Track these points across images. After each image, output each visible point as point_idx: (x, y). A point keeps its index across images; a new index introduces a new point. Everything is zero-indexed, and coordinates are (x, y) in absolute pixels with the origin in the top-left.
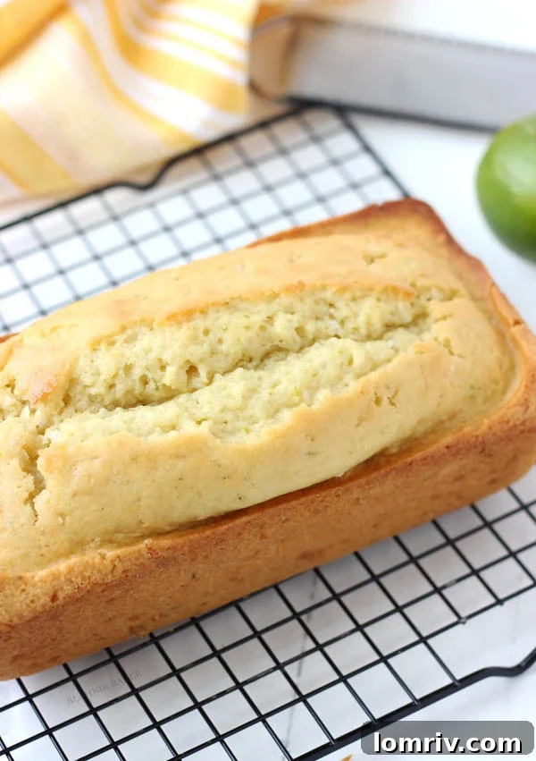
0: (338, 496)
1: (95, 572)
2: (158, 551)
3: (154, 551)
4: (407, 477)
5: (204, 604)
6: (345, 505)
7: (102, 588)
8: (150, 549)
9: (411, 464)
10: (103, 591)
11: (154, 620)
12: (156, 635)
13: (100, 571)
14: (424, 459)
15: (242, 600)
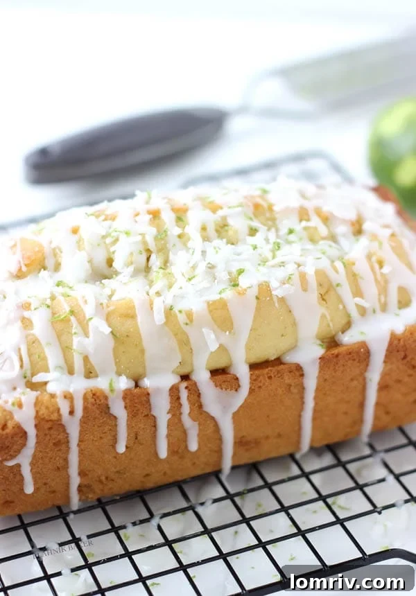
0: (270, 378)
1: (43, 408)
2: (101, 398)
3: (98, 397)
4: (335, 371)
5: (147, 475)
6: (276, 389)
7: (48, 425)
8: (94, 395)
9: (337, 356)
10: (50, 429)
11: (101, 481)
12: (104, 501)
13: (47, 408)
14: (350, 353)
15: (185, 481)
